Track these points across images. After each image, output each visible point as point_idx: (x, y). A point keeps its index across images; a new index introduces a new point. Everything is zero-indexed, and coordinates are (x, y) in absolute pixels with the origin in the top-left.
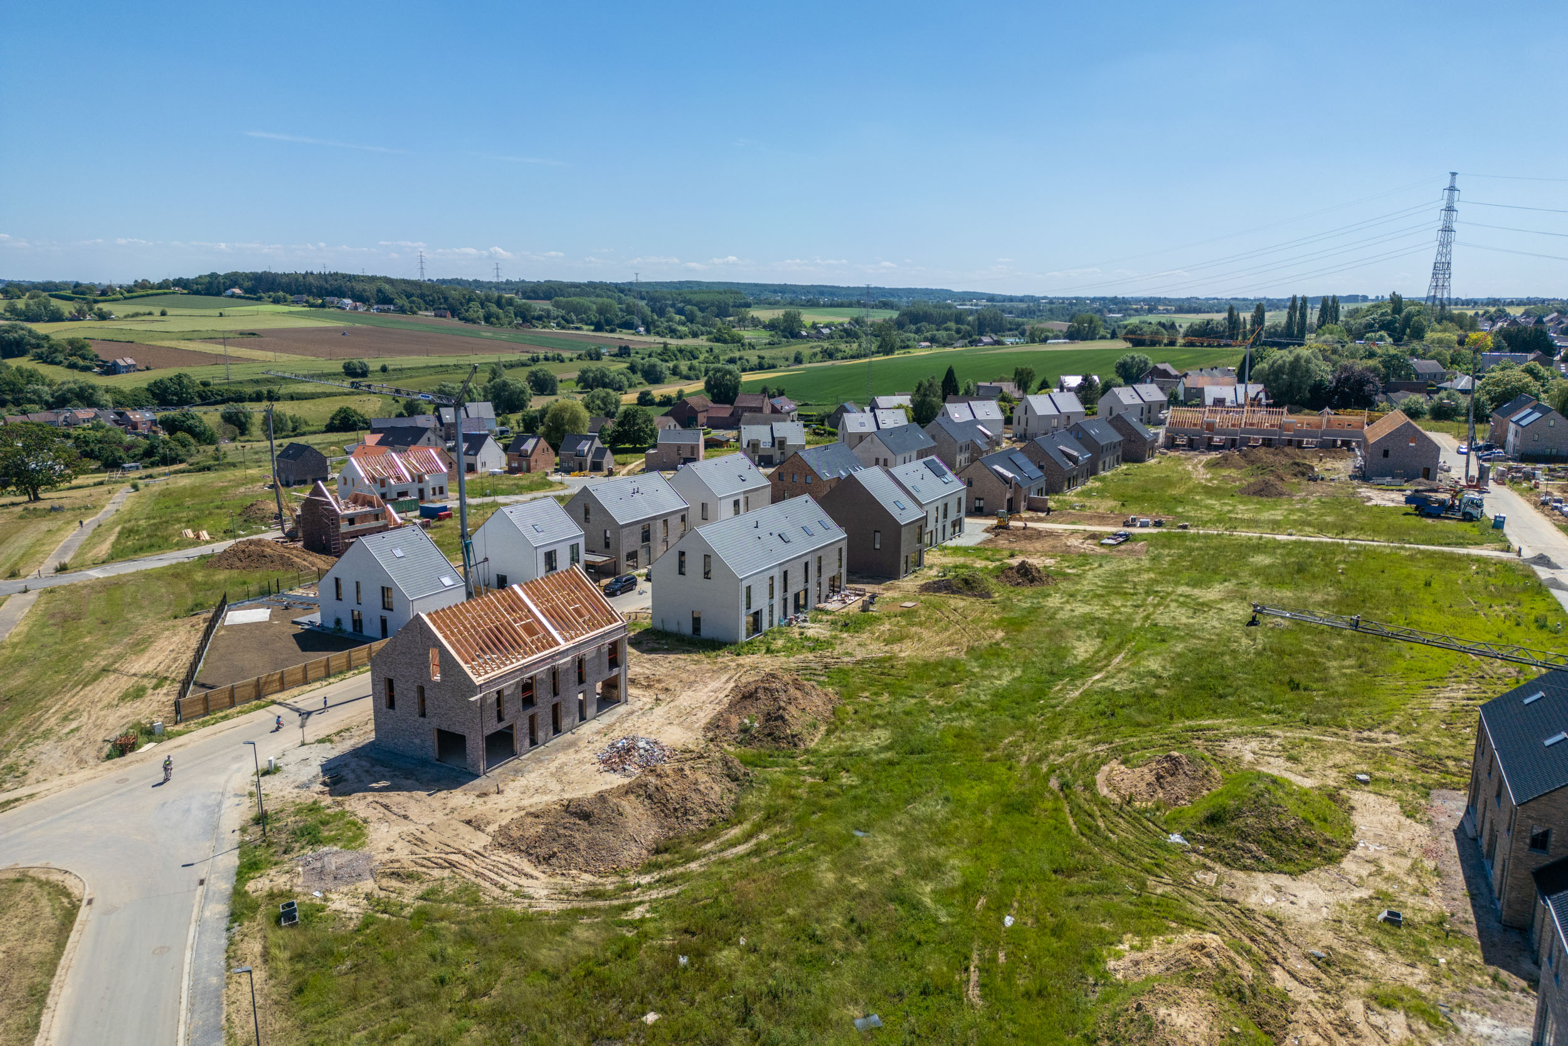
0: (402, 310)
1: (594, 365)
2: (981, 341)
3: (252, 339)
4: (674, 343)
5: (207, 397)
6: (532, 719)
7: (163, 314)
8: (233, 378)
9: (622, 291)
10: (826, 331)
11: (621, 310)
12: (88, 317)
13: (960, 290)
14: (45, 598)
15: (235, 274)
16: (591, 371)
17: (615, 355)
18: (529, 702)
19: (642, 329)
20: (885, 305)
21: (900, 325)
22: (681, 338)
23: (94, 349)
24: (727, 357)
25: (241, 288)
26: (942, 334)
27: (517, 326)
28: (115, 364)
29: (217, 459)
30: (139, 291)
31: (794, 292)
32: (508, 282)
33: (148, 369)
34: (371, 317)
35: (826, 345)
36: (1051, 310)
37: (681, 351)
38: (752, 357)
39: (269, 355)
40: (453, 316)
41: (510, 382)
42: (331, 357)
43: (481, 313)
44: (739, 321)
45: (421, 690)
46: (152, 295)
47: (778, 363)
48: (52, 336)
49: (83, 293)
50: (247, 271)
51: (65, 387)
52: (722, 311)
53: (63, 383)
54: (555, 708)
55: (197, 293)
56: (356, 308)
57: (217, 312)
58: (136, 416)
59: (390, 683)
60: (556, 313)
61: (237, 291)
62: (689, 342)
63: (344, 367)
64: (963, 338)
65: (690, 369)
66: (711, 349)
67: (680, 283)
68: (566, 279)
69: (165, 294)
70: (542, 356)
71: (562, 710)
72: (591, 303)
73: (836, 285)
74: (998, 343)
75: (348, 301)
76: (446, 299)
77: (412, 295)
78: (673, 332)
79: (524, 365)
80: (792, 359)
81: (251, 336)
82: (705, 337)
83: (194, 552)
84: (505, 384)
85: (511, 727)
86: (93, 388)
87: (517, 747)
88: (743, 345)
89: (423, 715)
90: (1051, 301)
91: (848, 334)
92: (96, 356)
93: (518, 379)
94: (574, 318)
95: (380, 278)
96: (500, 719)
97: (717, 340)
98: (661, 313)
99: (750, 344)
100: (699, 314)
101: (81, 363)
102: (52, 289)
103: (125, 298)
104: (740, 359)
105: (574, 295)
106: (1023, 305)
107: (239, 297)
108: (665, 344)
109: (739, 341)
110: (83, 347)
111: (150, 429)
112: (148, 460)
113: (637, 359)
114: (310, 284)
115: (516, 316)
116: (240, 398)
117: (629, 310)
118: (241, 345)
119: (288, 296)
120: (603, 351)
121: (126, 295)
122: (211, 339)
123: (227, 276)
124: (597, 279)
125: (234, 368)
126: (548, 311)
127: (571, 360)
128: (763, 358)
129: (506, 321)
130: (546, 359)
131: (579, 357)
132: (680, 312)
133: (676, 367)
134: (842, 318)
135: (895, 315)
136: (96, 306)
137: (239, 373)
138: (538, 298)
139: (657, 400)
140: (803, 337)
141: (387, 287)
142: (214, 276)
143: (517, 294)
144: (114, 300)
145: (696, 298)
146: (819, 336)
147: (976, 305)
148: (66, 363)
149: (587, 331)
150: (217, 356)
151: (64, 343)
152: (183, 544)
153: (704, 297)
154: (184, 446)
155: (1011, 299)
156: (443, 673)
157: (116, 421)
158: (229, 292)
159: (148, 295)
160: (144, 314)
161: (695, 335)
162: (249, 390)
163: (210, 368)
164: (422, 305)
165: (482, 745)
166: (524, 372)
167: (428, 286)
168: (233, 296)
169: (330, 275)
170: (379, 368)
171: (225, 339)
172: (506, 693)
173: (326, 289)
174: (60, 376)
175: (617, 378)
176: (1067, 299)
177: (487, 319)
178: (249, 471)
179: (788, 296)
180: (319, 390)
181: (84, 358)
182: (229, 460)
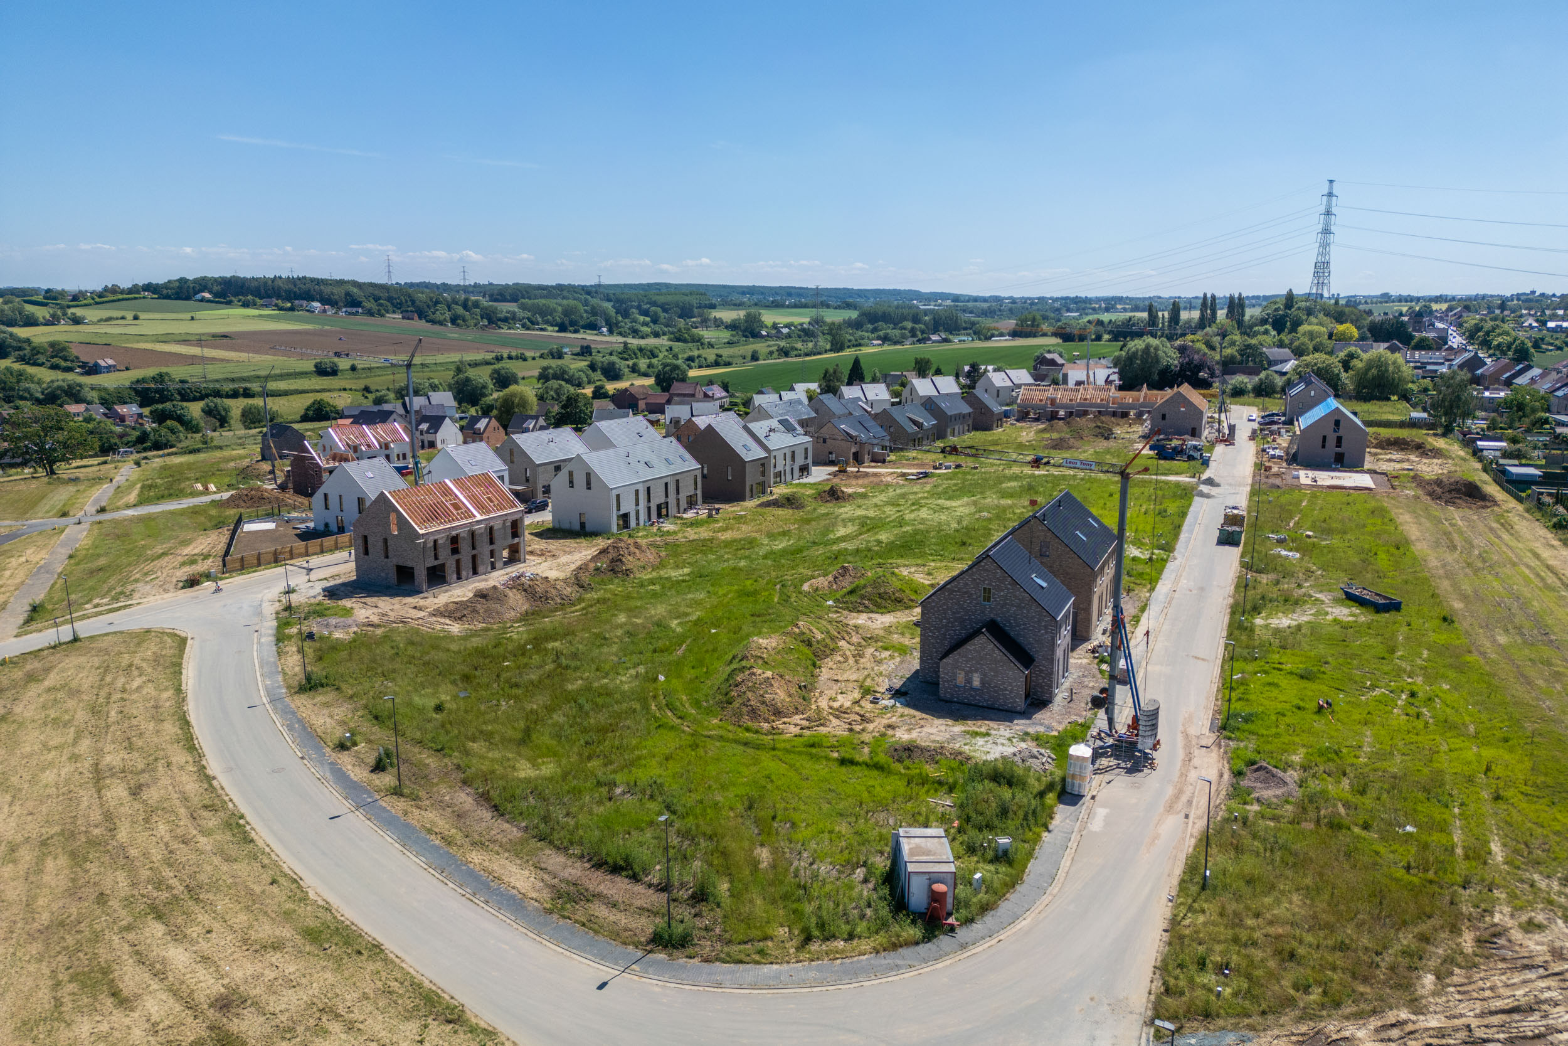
0: (370, 313)
1: (554, 363)
2: (929, 339)
3: (225, 341)
4: (634, 342)
5: (187, 395)
6: (458, 562)
7: (136, 318)
8: (210, 377)
9: (588, 293)
10: (785, 331)
11: (586, 311)
12: (62, 322)
13: (928, 291)
14: (96, 527)
15: (204, 279)
16: (550, 367)
17: (577, 354)
18: (455, 551)
19: (605, 330)
20: (849, 306)
21: (857, 325)
22: (643, 338)
23: (74, 351)
24: (686, 356)
25: (210, 292)
26: (895, 333)
27: (483, 328)
28: (96, 365)
29: (205, 443)
30: (108, 296)
31: (762, 293)
32: (476, 285)
33: (127, 369)
34: (340, 321)
35: (782, 344)
36: (1011, 310)
37: (641, 350)
38: (710, 355)
39: (244, 356)
40: (420, 318)
41: (473, 378)
42: (302, 356)
43: (448, 315)
44: (702, 322)
45: (385, 541)
46: (123, 300)
47: (735, 361)
48: (33, 339)
49: (55, 299)
50: (216, 276)
51: (56, 384)
52: (686, 312)
53: (52, 381)
54: (474, 557)
55: (168, 297)
56: (325, 311)
57: (188, 316)
58: (123, 410)
59: (365, 538)
60: (522, 315)
61: (207, 295)
62: (651, 342)
63: (316, 366)
64: (914, 335)
65: (649, 367)
66: (671, 349)
67: (648, 285)
68: (534, 281)
69: (136, 298)
70: (505, 356)
71: (479, 561)
72: (557, 305)
73: (804, 286)
74: (946, 340)
75: (317, 304)
76: (413, 302)
77: (380, 298)
78: (635, 333)
79: (488, 363)
80: (749, 358)
81: (223, 339)
82: (665, 337)
83: (207, 499)
84: (468, 380)
85: (443, 565)
86: (80, 385)
87: (448, 578)
88: (702, 344)
89: (387, 557)
90: (1014, 301)
91: (806, 334)
92: (77, 358)
93: (482, 376)
94: (540, 319)
95: (348, 282)
96: (436, 558)
97: (678, 340)
98: (626, 314)
99: (709, 343)
100: (663, 315)
101: (63, 364)
102: (25, 295)
103: (97, 303)
104: (699, 356)
105: (541, 297)
106: (985, 305)
107: (209, 301)
108: (625, 344)
109: (699, 340)
110: (64, 349)
111: (136, 422)
112: (140, 447)
113: (598, 358)
114: (279, 288)
115: (482, 318)
116: (218, 394)
117: (594, 312)
118: (215, 347)
119: (258, 300)
120: (566, 350)
121: (98, 300)
122: (185, 341)
123: (196, 281)
124: (565, 282)
125: (210, 368)
126: (514, 313)
127: (534, 359)
128: (721, 356)
129: (472, 322)
130: (510, 358)
131: (542, 356)
132: (645, 313)
133: (635, 365)
134: (802, 318)
135: (854, 315)
136: (70, 311)
137: (215, 372)
138: (505, 300)
139: (611, 393)
140: (763, 337)
141: (355, 290)
142: (183, 281)
143: (484, 296)
144: (86, 305)
145: (661, 299)
146: (779, 335)
147: (940, 305)
148: (48, 364)
149: (551, 332)
150: (194, 357)
151: (46, 346)
152: (194, 494)
153: (669, 298)
154: (174, 433)
155: (976, 299)
156: (399, 529)
157: (105, 414)
158: (199, 296)
159: (119, 300)
160: (117, 319)
161: (656, 335)
162: (228, 387)
163: (186, 367)
164: (390, 308)
165: (425, 573)
166: (488, 370)
167: (395, 290)
168: (202, 300)
169: (299, 279)
170: (348, 367)
171: (200, 341)
172: (440, 542)
173: (295, 293)
174: (45, 376)
175: (577, 375)
176: (1030, 298)
177: (454, 320)
178: (234, 452)
179: (755, 298)
180: (292, 387)
181: (66, 360)
182: (215, 443)
